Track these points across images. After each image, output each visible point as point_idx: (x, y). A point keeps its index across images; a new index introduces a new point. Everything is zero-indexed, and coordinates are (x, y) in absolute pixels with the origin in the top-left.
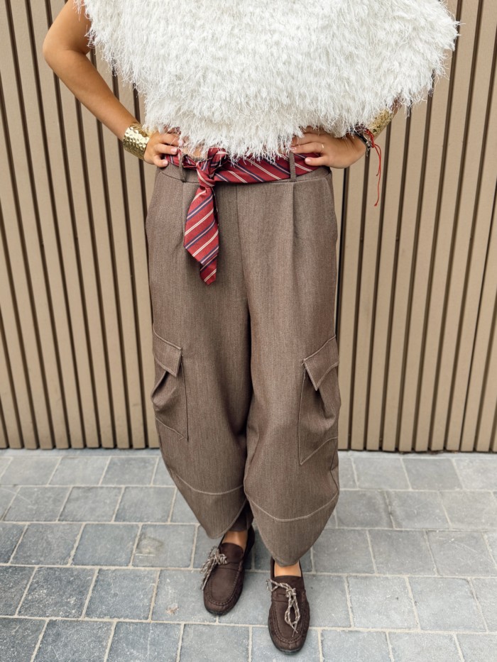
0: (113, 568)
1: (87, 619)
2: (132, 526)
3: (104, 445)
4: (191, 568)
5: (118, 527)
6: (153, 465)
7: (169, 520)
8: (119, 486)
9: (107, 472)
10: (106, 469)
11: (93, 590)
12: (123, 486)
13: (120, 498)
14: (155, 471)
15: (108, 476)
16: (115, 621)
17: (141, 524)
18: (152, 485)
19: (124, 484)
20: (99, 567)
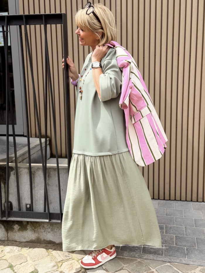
0: (170, 225)
1: (166, 234)
2: (172, 217)
3: (155, 198)
4: (194, 227)
5: (168, 217)
6: (173, 204)
7: (184, 216)
8: (163, 208)
9: (158, 204)
10: (157, 204)
11: (166, 229)
12: (165, 209)
13: (165, 211)
14: (174, 205)
15: (159, 206)
16: (175, 235)
17: (175, 217)
18: (175, 209)
19: (165, 208)
20: (165, 225)
